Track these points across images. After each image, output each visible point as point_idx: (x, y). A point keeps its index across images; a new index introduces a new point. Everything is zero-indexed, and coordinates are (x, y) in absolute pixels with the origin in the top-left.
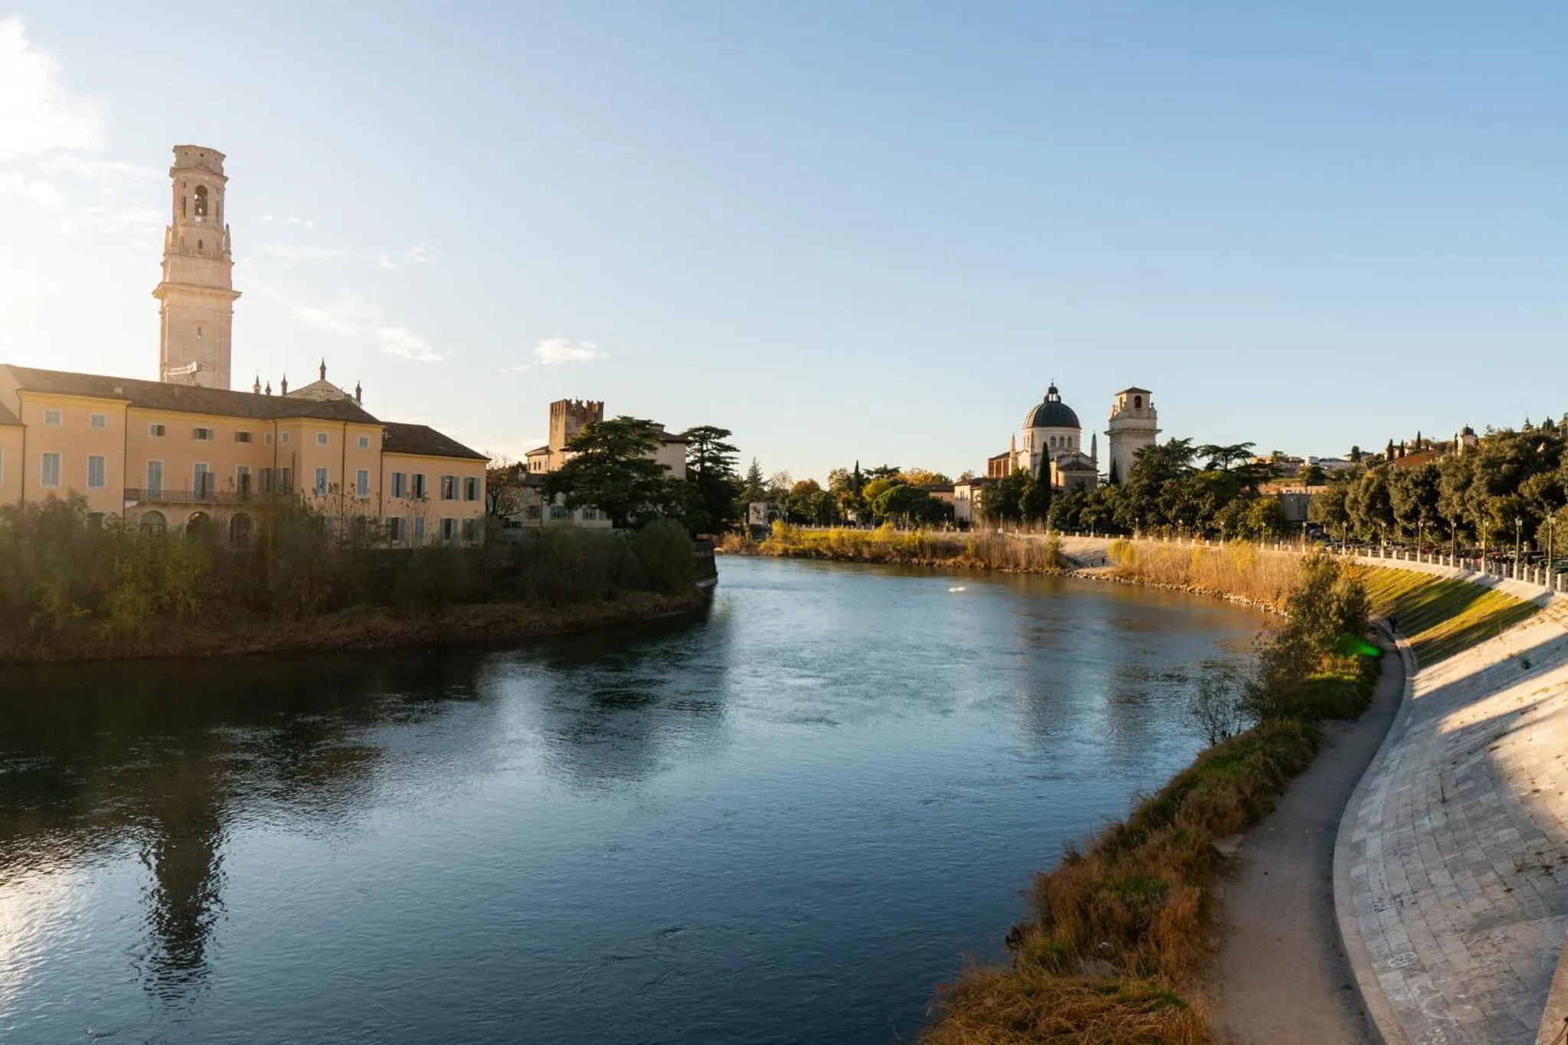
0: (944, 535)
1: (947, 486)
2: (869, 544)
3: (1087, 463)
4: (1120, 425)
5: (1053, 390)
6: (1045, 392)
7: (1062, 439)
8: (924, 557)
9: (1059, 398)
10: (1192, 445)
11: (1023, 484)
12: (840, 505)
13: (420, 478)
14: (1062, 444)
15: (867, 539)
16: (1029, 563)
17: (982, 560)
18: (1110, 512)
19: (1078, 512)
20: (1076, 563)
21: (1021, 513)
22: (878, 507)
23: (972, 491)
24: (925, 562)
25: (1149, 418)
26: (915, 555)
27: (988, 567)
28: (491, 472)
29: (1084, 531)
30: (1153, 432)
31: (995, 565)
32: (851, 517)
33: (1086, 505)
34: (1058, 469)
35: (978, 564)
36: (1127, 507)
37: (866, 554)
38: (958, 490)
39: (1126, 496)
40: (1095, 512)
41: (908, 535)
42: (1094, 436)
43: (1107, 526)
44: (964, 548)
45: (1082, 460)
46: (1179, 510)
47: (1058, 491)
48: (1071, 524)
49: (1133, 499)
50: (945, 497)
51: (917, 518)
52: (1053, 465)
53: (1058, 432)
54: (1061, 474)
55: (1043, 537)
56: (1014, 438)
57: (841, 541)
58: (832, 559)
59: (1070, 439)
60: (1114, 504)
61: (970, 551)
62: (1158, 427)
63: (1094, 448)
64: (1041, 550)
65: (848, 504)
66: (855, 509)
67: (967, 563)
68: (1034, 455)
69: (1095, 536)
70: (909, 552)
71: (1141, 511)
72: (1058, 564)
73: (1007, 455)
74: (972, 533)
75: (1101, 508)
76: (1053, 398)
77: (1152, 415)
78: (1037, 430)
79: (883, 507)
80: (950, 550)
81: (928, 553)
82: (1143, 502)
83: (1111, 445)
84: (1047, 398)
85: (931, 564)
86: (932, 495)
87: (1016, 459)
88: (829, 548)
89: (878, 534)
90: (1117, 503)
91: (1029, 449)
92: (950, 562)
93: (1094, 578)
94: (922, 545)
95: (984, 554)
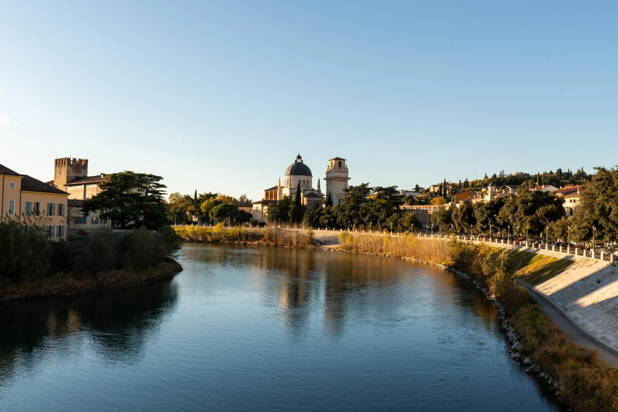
0: (251, 229)
1: (249, 204)
2: (210, 234)
3: (317, 193)
4: (331, 175)
5: (299, 157)
6: (295, 158)
7: (304, 181)
8: (241, 240)
9: (302, 161)
10: (369, 186)
11: (289, 204)
12: (188, 213)
13: (38, 203)
14: (304, 184)
15: (208, 231)
16: (298, 242)
17: (273, 242)
18: (335, 218)
19: (319, 218)
20: (322, 243)
21: (289, 218)
22: (212, 215)
23: (262, 207)
24: (242, 243)
25: (345, 172)
26: (237, 239)
27: (276, 246)
29: (323, 227)
30: (346, 179)
31: (280, 244)
32: (195, 219)
33: (323, 214)
34: (304, 196)
35: (271, 243)
36: (344, 215)
37: (209, 239)
38: (254, 207)
39: (343, 211)
40: (327, 218)
41: (231, 229)
42: (319, 180)
43: (333, 225)
44: (263, 236)
45: (315, 192)
46: (369, 218)
47: (304, 208)
48: (316, 224)
49: (346, 212)
50: (246, 209)
51: (234, 220)
52: (302, 194)
53: (303, 178)
54: (305, 199)
55: (304, 231)
56: (280, 180)
57: (194, 233)
58: (189, 242)
59: (308, 181)
60: (337, 214)
61: (266, 237)
62: (349, 177)
63: (319, 186)
64: (304, 237)
65: (192, 212)
66: (197, 215)
67: (265, 244)
68: (291, 189)
69: (328, 229)
70: (233, 238)
71: (351, 218)
72: (313, 243)
73: (276, 188)
74: (264, 229)
75: (330, 216)
76: (299, 161)
77: (346, 171)
78: (292, 176)
79: (215, 214)
80: (255, 237)
81: (244, 239)
82: (352, 214)
83: (327, 185)
84: (296, 161)
85: (245, 244)
86: (240, 208)
87: (281, 191)
88: (188, 236)
89: (216, 229)
90: (338, 214)
91: (289, 186)
92: (256, 242)
93: (332, 250)
94: (240, 234)
95: (274, 239)
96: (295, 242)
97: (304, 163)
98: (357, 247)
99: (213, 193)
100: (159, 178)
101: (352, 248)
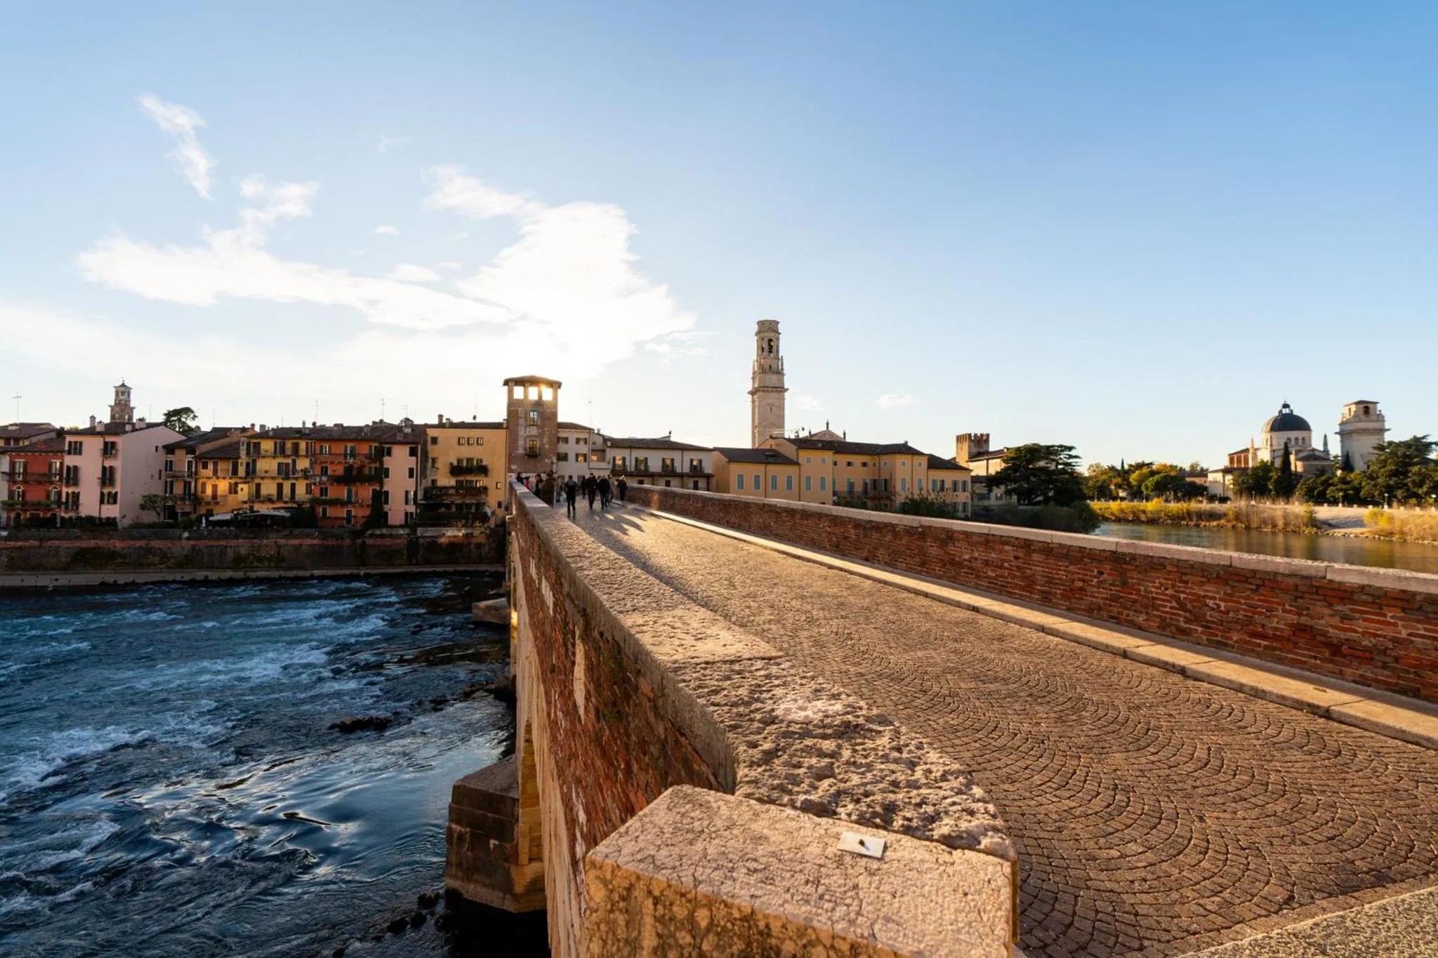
0: (1205, 506)
1: (1203, 473)
2: (1144, 512)
3: (1322, 455)
4: (1349, 427)
5: (1286, 406)
6: (1280, 407)
7: (1297, 439)
8: (1191, 520)
9: (1292, 411)
10: (1429, 440)
11: (1270, 471)
12: (1113, 487)
13: (943, 481)
14: (1297, 442)
15: (1141, 508)
16: (1286, 524)
17: (1242, 522)
18: (1357, 490)
19: (1325, 490)
20: (1329, 524)
21: (1270, 490)
22: (1147, 488)
23: (1224, 477)
24: (1192, 523)
25: (1378, 421)
26: (1184, 519)
27: (1248, 528)
28: (973, 477)
29: (1334, 502)
30: (1382, 431)
31: (1254, 525)
32: (1122, 494)
33: (1332, 485)
34: (1296, 460)
35: (1239, 525)
36: (1375, 486)
37: (1143, 518)
38: (1211, 477)
39: (1371, 477)
40: (1341, 490)
41: (1174, 506)
42: (1325, 436)
43: (1354, 497)
44: (1225, 515)
45: (1317, 453)
46: (1430, 488)
47: (1298, 476)
48: (1319, 497)
49: (1380, 480)
50: (1198, 481)
51: (1179, 495)
52: (1292, 458)
53: (1293, 434)
54: (1299, 464)
55: (1297, 508)
56: (1252, 439)
57: (1122, 511)
58: (1115, 521)
59: (1303, 439)
60: (1360, 484)
61: (1231, 516)
62: (1386, 427)
63: (1325, 444)
64: (1297, 516)
65: (1119, 486)
66: (1125, 490)
67: (1230, 525)
68: (1273, 451)
69: (1344, 506)
70: (1178, 517)
71: (1390, 489)
72: (1313, 526)
73: (1247, 450)
74: (1228, 505)
75: (1347, 486)
76: (1286, 411)
77: (1380, 418)
78: (1275, 434)
79: (1151, 487)
80: (1212, 516)
81: (1195, 518)
82: (1391, 482)
83: (1342, 441)
84: (1281, 412)
85: (1197, 526)
86: (1188, 479)
87: (1255, 456)
88: (1112, 514)
89: (1153, 505)
90: (1363, 484)
91: (1269, 447)
92: (1215, 523)
93: (1352, 536)
94: (1189, 513)
95: (1244, 519)
96: (1281, 523)
97: (1295, 413)
98: (1402, 533)
99: (1147, 461)
100: (1070, 448)
101: (1391, 534)
